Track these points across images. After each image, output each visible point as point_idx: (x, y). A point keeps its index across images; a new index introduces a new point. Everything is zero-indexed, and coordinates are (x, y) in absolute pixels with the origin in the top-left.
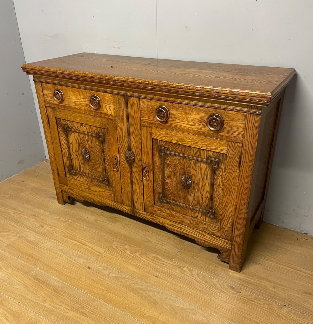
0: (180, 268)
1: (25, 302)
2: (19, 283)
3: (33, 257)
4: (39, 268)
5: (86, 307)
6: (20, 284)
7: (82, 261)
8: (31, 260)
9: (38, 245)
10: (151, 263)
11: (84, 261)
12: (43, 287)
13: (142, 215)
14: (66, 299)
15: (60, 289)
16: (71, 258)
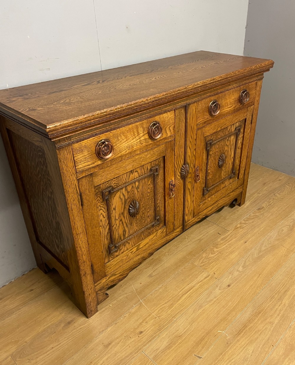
0: (237, 228)
1: (273, 341)
2: (243, 351)
3: (202, 339)
4: (223, 331)
5: (278, 290)
6: (246, 349)
7: (217, 291)
8: (207, 341)
9: (181, 334)
10: (229, 243)
11: (217, 289)
12: (252, 325)
13: (190, 223)
14: (269, 306)
15: (255, 311)
16: (212, 300)
